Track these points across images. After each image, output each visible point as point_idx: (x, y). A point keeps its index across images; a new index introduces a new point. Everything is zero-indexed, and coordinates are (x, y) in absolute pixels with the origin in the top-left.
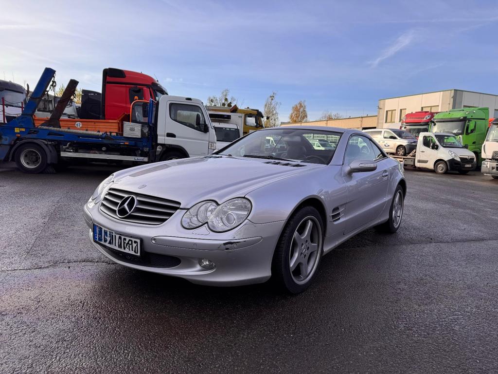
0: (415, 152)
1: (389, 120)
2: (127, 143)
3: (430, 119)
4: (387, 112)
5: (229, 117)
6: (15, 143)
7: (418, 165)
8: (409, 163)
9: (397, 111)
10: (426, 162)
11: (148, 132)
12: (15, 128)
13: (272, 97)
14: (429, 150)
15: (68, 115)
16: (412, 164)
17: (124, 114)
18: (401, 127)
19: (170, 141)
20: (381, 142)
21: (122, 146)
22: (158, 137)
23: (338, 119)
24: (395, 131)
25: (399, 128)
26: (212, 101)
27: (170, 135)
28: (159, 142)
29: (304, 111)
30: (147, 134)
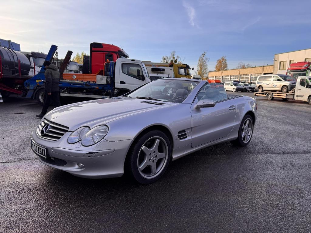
0: (295, 90)
1: (281, 67)
2: (98, 88)
3: (308, 67)
4: (280, 62)
5: (164, 70)
6: (36, 89)
7: (296, 98)
8: (290, 98)
9: (287, 62)
10: (302, 96)
11: (110, 81)
12: (37, 80)
13: (204, 55)
14: (304, 89)
15: (74, 71)
16: (292, 98)
17: (100, 70)
18: (287, 73)
19: (122, 86)
20: (271, 83)
21: (95, 90)
22: (115, 84)
23: (249, 68)
24: (281, 76)
25: (285, 74)
26: (165, 59)
27: (122, 83)
28: (116, 87)
29: (225, 63)
30: (109, 82)
